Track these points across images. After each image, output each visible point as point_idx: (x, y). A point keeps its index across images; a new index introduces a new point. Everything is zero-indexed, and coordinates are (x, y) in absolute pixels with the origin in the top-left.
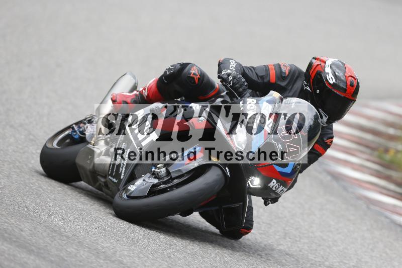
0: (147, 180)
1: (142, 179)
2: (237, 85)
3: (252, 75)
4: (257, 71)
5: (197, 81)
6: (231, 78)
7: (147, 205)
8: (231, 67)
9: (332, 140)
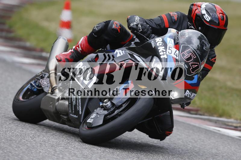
0: (99, 113)
1: (95, 113)
3: (152, 24)
4: (155, 22)
5: (119, 31)
6: (140, 26)
8: (137, 20)
9: (215, 58)
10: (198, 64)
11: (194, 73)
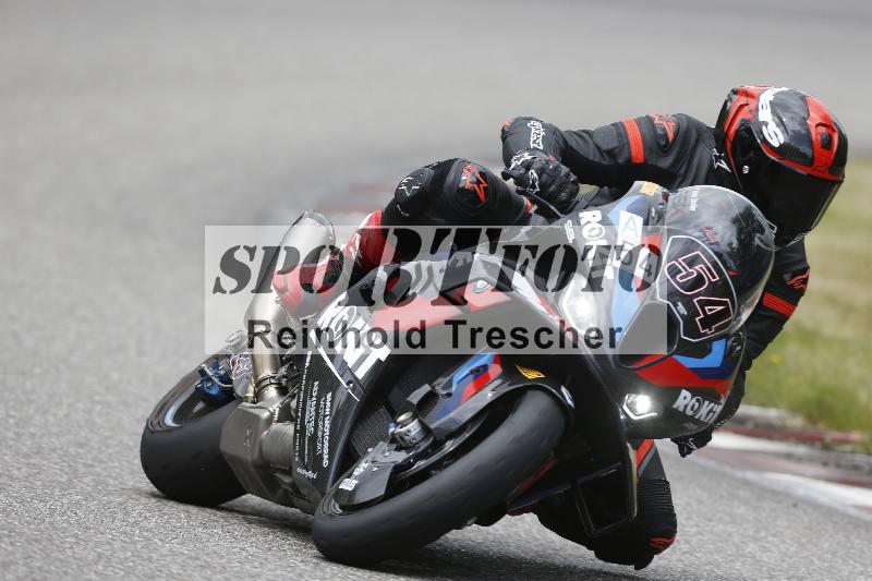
0: (380, 458)
1: (369, 458)
2: (553, 187)
3: (585, 149)
5: (482, 196)
6: (533, 174)
7: (387, 520)
8: (534, 142)
9: (804, 277)
10: (725, 303)
11: (710, 332)
